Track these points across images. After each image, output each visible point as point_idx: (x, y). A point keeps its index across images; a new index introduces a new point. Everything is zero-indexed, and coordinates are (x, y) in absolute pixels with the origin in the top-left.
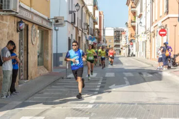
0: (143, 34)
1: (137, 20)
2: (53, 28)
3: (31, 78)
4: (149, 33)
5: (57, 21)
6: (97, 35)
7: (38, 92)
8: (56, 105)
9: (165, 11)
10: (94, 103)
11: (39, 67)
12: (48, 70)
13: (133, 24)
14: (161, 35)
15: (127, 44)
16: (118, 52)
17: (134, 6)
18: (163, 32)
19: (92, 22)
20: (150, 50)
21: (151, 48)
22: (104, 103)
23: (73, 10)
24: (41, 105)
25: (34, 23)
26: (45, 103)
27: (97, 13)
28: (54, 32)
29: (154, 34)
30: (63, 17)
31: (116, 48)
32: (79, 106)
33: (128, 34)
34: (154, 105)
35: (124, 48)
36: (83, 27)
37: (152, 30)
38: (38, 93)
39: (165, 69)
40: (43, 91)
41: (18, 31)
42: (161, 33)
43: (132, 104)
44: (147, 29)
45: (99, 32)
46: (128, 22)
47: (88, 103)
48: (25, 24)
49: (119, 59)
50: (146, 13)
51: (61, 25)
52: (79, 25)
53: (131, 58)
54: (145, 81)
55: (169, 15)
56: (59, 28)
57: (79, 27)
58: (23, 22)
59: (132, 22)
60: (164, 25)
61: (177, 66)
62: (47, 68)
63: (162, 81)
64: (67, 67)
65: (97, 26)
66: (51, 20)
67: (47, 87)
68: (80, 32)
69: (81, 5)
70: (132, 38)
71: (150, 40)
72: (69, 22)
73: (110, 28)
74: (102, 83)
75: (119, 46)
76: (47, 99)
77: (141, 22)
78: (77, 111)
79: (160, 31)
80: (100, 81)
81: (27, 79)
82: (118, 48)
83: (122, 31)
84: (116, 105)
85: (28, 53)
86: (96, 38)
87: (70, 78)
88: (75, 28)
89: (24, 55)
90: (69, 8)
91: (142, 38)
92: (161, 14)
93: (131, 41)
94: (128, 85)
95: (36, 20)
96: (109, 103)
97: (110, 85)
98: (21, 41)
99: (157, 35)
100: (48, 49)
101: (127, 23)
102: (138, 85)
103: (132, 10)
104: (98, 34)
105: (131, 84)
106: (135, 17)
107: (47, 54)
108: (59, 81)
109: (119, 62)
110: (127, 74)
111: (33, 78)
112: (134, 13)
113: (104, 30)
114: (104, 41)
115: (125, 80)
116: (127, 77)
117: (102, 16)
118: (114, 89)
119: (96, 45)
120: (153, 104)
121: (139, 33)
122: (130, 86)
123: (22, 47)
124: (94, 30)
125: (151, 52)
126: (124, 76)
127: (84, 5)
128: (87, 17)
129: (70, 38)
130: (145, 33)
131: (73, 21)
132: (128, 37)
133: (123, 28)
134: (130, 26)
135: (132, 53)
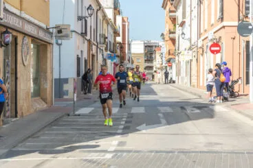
0: (187, 51)
1: (179, 30)
2: (54, 41)
3: (22, 116)
4: (195, 49)
5: (60, 32)
6: (118, 51)
8: (59, 155)
9: (218, 17)
10: (115, 151)
11: (33, 99)
12: (46, 103)
13: (172, 35)
14: (213, 52)
15: (164, 65)
16: (150, 77)
17: (173, 9)
18: (216, 47)
19: (112, 33)
20: (196, 74)
21: (198, 71)
22: (129, 151)
23: (84, 15)
24: (36, 154)
25: (25, 34)
26: (42, 152)
27: (119, 19)
28: (56, 48)
29: (203, 51)
30: (69, 25)
31: (147, 72)
32: (94, 156)
33: (165, 50)
34: (202, 154)
35: (158, 71)
36: (98, 41)
37: (200, 45)
38: (32, 136)
39: (218, 101)
40: (41, 133)
41: (2, 46)
42: (213, 49)
43: (169, 152)
44: (193, 43)
45: (122, 47)
46: (165, 33)
47: (106, 151)
48: (13, 36)
49: (154, 87)
50: (191, 19)
51: (67, 36)
52: (93, 38)
53: (170, 86)
54: (189, 118)
55: (225, 23)
56: (63, 41)
57: (93, 40)
58: (8, 33)
59: (171, 33)
60: (217, 37)
61: (235, 97)
62: (44, 100)
63: (212, 119)
64: (75, 99)
65: (119, 39)
66: (51, 30)
67: (46, 129)
68: (94, 47)
69: (95, 7)
70: (170, 57)
71: (197, 60)
72: (77, 33)
73: (139, 42)
74: (126, 122)
75: (151, 68)
76: (45, 146)
77: (183, 34)
79: (212, 46)
80: (124, 119)
81: (16, 117)
82: (150, 71)
83: (156, 46)
84: (147, 154)
85: (16, 78)
86: (118, 56)
87: (79, 115)
88: (86, 42)
89: (12, 81)
90: (78, 14)
91: (184, 57)
92: (213, 21)
93: (169, 61)
94: (165, 125)
95: (29, 29)
96: (137, 152)
97: (138, 126)
98: (7, 60)
99: (206, 52)
100: (46, 73)
101: (162, 35)
102: (179, 124)
103: (170, 16)
104: (121, 51)
105: (169, 123)
106: (175, 25)
107: (46, 80)
108: (63, 119)
109: (152, 92)
110: (163, 109)
111: (24, 115)
112: (174, 20)
113: (129, 45)
115: (159, 117)
116: (163, 113)
117: (127, 24)
118: (144, 131)
120: (200, 152)
121: (182, 49)
122: (168, 126)
123: (9, 69)
124: (114, 45)
125: (198, 76)
126: (159, 112)
127: (100, 8)
128: (105, 25)
129: (80, 56)
130: (190, 49)
131: (84, 32)
132: (164, 55)
133: (157, 42)
134: (168, 39)
135: (171, 79)
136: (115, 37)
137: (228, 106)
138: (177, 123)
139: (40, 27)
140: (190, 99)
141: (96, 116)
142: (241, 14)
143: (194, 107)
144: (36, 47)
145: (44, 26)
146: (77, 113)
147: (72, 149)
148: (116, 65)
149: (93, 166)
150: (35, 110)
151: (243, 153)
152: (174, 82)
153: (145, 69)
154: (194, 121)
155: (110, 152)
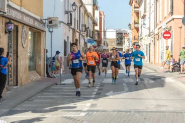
0: (147, 37)
1: (141, 21)
2: (46, 29)
3: (22, 85)
4: (153, 36)
5: (51, 22)
6: (96, 38)
7: (28, 99)
8: (46, 113)
9: (169, 11)
10: (88, 111)
11: (30, 72)
12: (40, 75)
13: (136, 25)
14: (165, 38)
15: (130, 47)
17: (137, 5)
18: (167, 34)
19: (91, 24)
20: (153, 54)
21: (155, 52)
22: (98, 111)
23: (70, 10)
25: (24, 24)
26: (34, 111)
27: (97, 13)
28: (48, 34)
29: (158, 37)
30: (57, 18)
32: (71, 114)
33: (131, 36)
36: (81, 29)
37: (156, 33)
40: (33, 98)
41: (6, 33)
42: (165, 35)
43: (128, 112)
44: (151, 30)
45: (99, 33)
46: (131, 24)
47: (81, 111)
48: (15, 25)
50: (150, 13)
51: (56, 26)
52: (76, 27)
55: (174, 16)
56: (54, 29)
57: (76, 29)
58: (11, 23)
59: (135, 23)
60: (169, 27)
62: (39, 73)
64: (61, 73)
65: (97, 28)
66: (44, 21)
67: (38, 94)
68: (77, 34)
69: (78, 4)
70: (135, 41)
71: (154, 43)
72: (64, 23)
73: (112, 30)
74: (99, 90)
75: (121, 49)
76: (37, 107)
77: (144, 24)
78: (68, 120)
79: (164, 33)
80: (97, 88)
81: (17, 85)
83: (125, 33)
84: (112, 113)
85: (17, 57)
86: (96, 41)
87: (64, 84)
88: (71, 31)
89: (14, 59)
90: (65, 9)
91: (145, 41)
92: (166, 15)
93: (134, 44)
94: (127, 92)
95: (26, 20)
96: (104, 111)
97: (107, 92)
98: (10, 44)
99: (161, 38)
100: (40, 52)
101: (130, 25)
103: (135, 11)
104: (98, 37)
105: (130, 91)
106: (138, 18)
107: (40, 60)
108: (52, 87)
110: (126, 80)
111: (23, 84)
112: (138, 14)
113: (105, 32)
114: (104, 44)
115: (123, 86)
116: (126, 83)
117: (103, 17)
118: (111, 97)
119: (96, 48)
120: (151, 112)
121: (143, 35)
122: (129, 93)
123: (12, 50)
124: (93, 32)
125: (155, 56)
126: (124, 82)
127: (82, 4)
128: (86, 17)
129: (66, 41)
130: (149, 35)
132: (130, 40)
133: (126, 30)
134: (133, 28)
136: (94, 26)
137: (175, 78)
138: (136, 90)
139: (36, 19)
140: (148, 73)
143: (150, 79)
144: (33, 33)
145: (39, 18)
146: (63, 83)
147: (56, 109)
149: (70, 121)
150: (32, 81)
151: (182, 113)
154: (149, 89)
155: (85, 111)
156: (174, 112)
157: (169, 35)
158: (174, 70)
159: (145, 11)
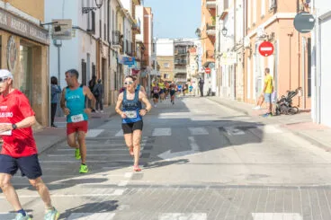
0: (230, 52)
1: (219, 24)
2: (50, 41)
4: (240, 50)
5: (58, 29)
6: (139, 54)
8: (53, 191)
9: (270, 6)
10: (127, 186)
13: (210, 32)
14: (263, 53)
15: (200, 71)
18: (267, 47)
19: (130, 29)
20: (242, 83)
21: (245, 79)
22: (145, 186)
23: (91, 6)
24: (25, 190)
25: (11, 33)
27: (139, 11)
28: (53, 49)
29: (251, 53)
30: (70, 20)
31: (177, 80)
33: (201, 51)
34: (245, 190)
35: (193, 79)
36: (111, 39)
37: (246, 44)
42: (263, 49)
43: (198, 187)
44: (237, 42)
45: (143, 47)
46: (201, 29)
47: (115, 186)
49: (184, 101)
50: (235, 10)
51: (67, 35)
52: (103, 36)
53: (207, 100)
54: (231, 144)
55: (279, 15)
56: (65, 43)
57: (103, 39)
59: (209, 28)
60: (269, 34)
61: (294, 113)
63: (262, 144)
65: (140, 37)
66: (46, 27)
68: (105, 49)
70: (209, 60)
71: (243, 64)
72: (82, 30)
73: (167, 41)
74: (145, 148)
75: (183, 75)
77: (224, 29)
79: (262, 45)
82: (182, 80)
83: (189, 46)
84: (170, 189)
86: (138, 60)
88: (94, 42)
90: (83, 4)
91: (227, 60)
93: (207, 66)
94: (196, 151)
95: (16, 25)
96: (157, 186)
97: (161, 153)
99: (255, 54)
100: (40, 83)
101: (198, 31)
102: (216, 151)
103: (208, 5)
104: (142, 53)
105: (202, 149)
106: (214, 18)
107: (40, 93)
108: (62, 145)
109: (183, 108)
110: (194, 131)
112: (213, 10)
113: (153, 45)
114: (153, 66)
115: (189, 142)
116: (195, 136)
117: (150, 16)
119: (138, 74)
120: (240, 187)
121: (223, 49)
122: (200, 153)
124: (133, 45)
125: (245, 86)
126: (190, 134)
128: (120, 19)
129: (86, 61)
130: (234, 49)
131: (91, 28)
132: (200, 58)
133: (191, 40)
134: (205, 36)
135: (210, 90)
136: (134, 34)
137: (282, 126)
138: (213, 149)
139: (31, 24)
140: (233, 117)
141: (106, 140)
142: (301, 3)
143: (238, 128)
144: (26, 49)
145: (36, 21)
147: (72, 184)
148: (135, 72)
151: (297, 188)
152: (213, 94)
153: (175, 77)
154: (235, 146)
155: (122, 187)
156: (282, 187)
157: (270, 49)
158: (279, 111)
159: (226, 6)
